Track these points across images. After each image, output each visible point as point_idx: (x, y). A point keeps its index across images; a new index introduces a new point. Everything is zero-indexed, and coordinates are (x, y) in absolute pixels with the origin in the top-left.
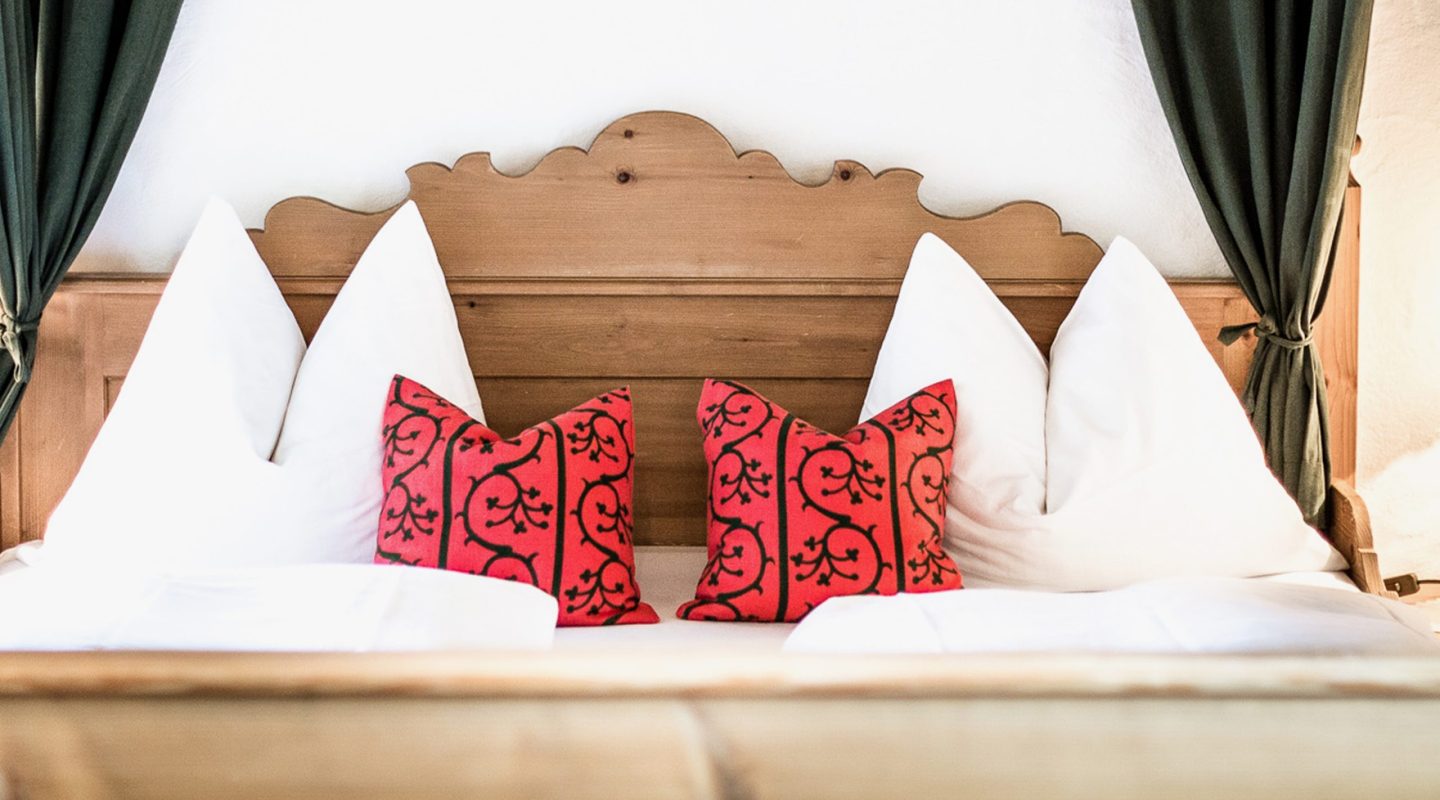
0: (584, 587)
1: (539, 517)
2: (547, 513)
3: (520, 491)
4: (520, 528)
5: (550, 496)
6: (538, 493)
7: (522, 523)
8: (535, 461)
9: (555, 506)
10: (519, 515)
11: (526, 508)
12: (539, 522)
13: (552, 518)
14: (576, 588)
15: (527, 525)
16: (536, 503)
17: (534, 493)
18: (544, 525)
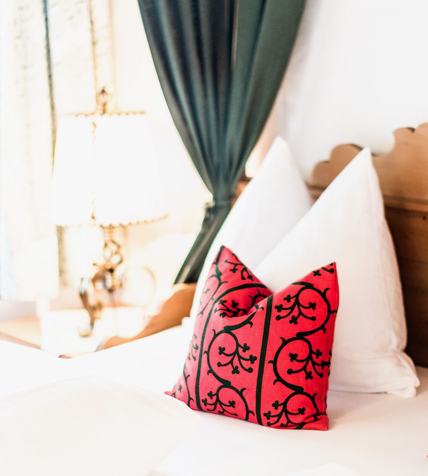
0: (275, 412)
1: (247, 364)
2: (252, 363)
3: (238, 345)
4: (235, 371)
5: (256, 351)
6: (248, 348)
7: (237, 367)
8: (249, 325)
9: (259, 358)
10: (236, 362)
11: (240, 357)
12: (247, 368)
13: (255, 366)
14: (270, 412)
15: (240, 369)
16: (246, 355)
17: (246, 348)
18: (250, 370)
